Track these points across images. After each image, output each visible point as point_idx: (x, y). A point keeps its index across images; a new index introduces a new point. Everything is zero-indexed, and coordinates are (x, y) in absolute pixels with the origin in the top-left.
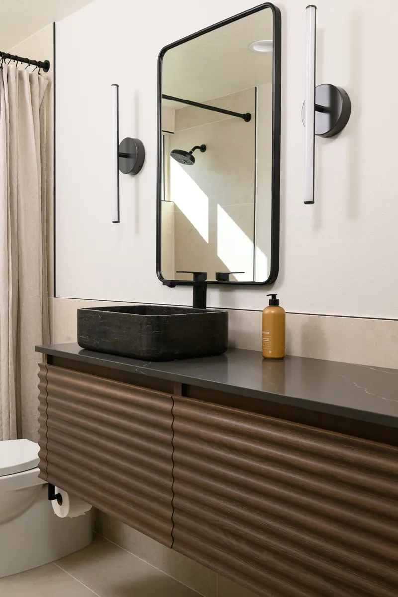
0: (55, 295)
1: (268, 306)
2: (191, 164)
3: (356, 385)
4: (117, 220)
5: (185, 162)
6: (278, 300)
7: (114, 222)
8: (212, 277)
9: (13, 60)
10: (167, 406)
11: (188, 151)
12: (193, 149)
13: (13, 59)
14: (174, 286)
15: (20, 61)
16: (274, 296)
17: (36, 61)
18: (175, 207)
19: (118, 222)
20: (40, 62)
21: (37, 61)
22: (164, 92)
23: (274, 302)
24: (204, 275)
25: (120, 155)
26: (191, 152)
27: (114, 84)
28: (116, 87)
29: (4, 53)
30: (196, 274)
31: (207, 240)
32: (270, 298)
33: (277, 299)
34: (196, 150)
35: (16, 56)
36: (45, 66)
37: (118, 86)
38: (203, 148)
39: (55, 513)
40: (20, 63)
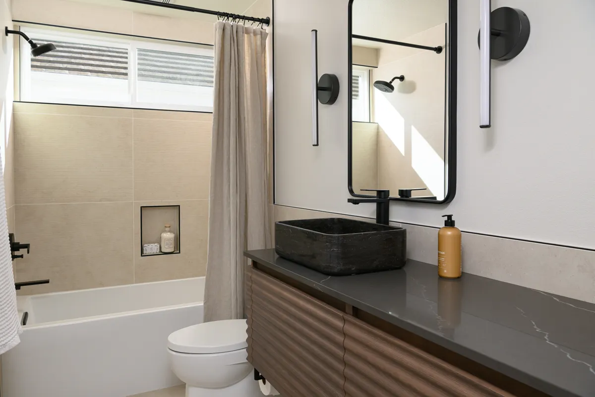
0: (274, 203)
1: (444, 226)
2: (391, 92)
3: (535, 327)
4: (316, 144)
5: (386, 91)
6: (454, 221)
7: (314, 145)
8: (394, 194)
9: (241, 20)
10: (340, 324)
11: (388, 82)
12: (393, 80)
13: (241, 18)
14: (358, 204)
15: (247, 19)
16: (450, 217)
17: (259, 19)
18: (378, 128)
19: (317, 145)
20: (262, 19)
21: (261, 18)
22: (353, 33)
23: (450, 223)
24: (387, 193)
25: (319, 89)
26: (391, 82)
27: (313, 30)
28: (314, 32)
29: (234, 15)
30: (379, 192)
31: (403, 153)
32: (446, 218)
33: (453, 219)
34: (396, 80)
35: (244, 16)
36: (266, 21)
37: (316, 31)
38: (402, 78)
39: (261, 390)
40: (247, 21)
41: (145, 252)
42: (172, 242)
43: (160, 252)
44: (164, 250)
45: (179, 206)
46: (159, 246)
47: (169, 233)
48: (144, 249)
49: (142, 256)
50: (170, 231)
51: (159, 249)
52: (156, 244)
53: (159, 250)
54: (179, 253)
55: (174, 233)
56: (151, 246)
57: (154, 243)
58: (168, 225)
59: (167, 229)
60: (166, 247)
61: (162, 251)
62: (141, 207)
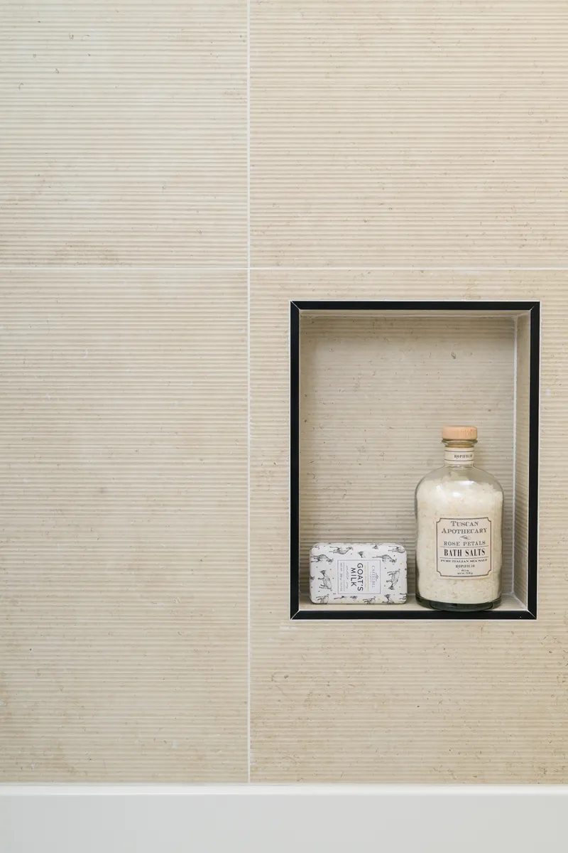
41: (316, 591)
42: (488, 539)
43: (408, 599)
44: (435, 589)
45: (534, 307)
46: (402, 560)
47: (468, 483)
48: (315, 569)
49: (296, 614)
50: (473, 473)
51: (403, 574)
52: (384, 548)
53: (402, 586)
54: (531, 614)
55: (499, 487)
56: (354, 554)
57: (375, 539)
58: (460, 433)
59: (460, 457)
60: (450, 568)
61: (425, 594)
62: (297, 307)
